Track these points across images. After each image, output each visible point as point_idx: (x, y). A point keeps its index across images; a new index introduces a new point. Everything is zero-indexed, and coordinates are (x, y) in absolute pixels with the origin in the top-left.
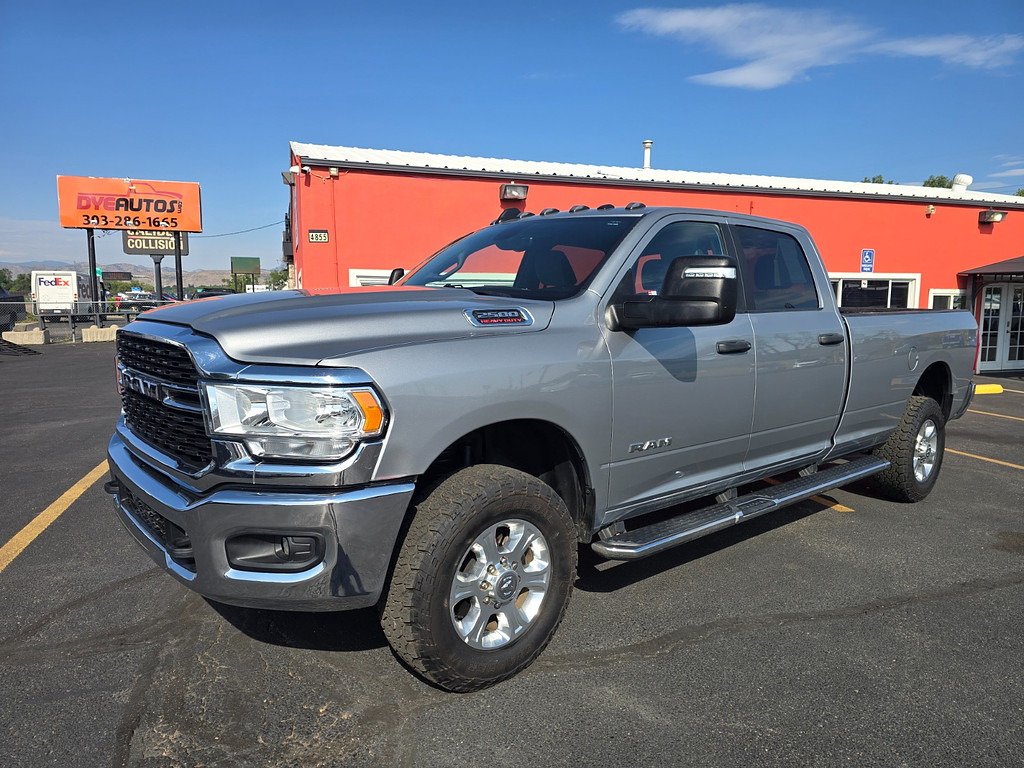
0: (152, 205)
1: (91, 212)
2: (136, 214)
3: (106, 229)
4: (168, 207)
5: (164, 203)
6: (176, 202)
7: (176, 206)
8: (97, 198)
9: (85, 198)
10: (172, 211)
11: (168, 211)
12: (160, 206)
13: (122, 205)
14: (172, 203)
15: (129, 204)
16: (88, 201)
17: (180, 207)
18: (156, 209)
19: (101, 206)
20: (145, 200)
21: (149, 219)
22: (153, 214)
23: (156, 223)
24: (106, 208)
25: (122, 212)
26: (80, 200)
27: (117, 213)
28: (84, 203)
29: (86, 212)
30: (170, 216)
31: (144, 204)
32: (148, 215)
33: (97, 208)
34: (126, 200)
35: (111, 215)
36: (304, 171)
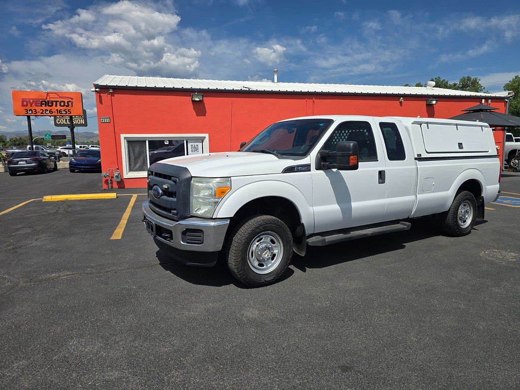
0: (58, 103)
1: (29, 108)
2: (50, 108)
3: (36, 116)
4: (66, 104)
5: (64, 102)
6: (70, 102)
7: (70, 103)
8: (31, 101)
9: (25, 101)
10: (68, 106)
11: (66, 106)
12: (62, 104)
13: (44, 104)
14: (68, 102)
15: (47, 103)
16: (27, 103)
17: (72, 104)
18: (60, 105)
19: (34, 104)
20: (55, 101)
21: (57, 110)
22: (59, 108)
23: (60, 111)
24: (36, 105)
25: (44, 107)
26: (23, 102)
27: (41, 108)
28: (25, 103)
29: (26, 108)
30: (67, 108)
31: (54, 103)
32: (56, 108)
33: (31, 106)
34: (45, 102)
35: (38, 109)
36: (96, 91)
